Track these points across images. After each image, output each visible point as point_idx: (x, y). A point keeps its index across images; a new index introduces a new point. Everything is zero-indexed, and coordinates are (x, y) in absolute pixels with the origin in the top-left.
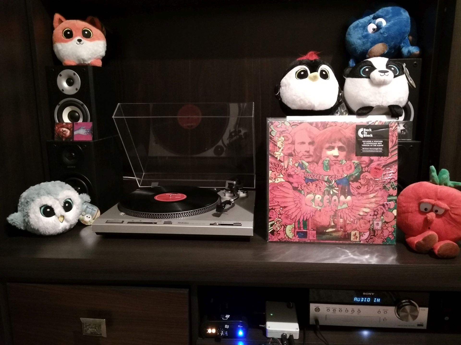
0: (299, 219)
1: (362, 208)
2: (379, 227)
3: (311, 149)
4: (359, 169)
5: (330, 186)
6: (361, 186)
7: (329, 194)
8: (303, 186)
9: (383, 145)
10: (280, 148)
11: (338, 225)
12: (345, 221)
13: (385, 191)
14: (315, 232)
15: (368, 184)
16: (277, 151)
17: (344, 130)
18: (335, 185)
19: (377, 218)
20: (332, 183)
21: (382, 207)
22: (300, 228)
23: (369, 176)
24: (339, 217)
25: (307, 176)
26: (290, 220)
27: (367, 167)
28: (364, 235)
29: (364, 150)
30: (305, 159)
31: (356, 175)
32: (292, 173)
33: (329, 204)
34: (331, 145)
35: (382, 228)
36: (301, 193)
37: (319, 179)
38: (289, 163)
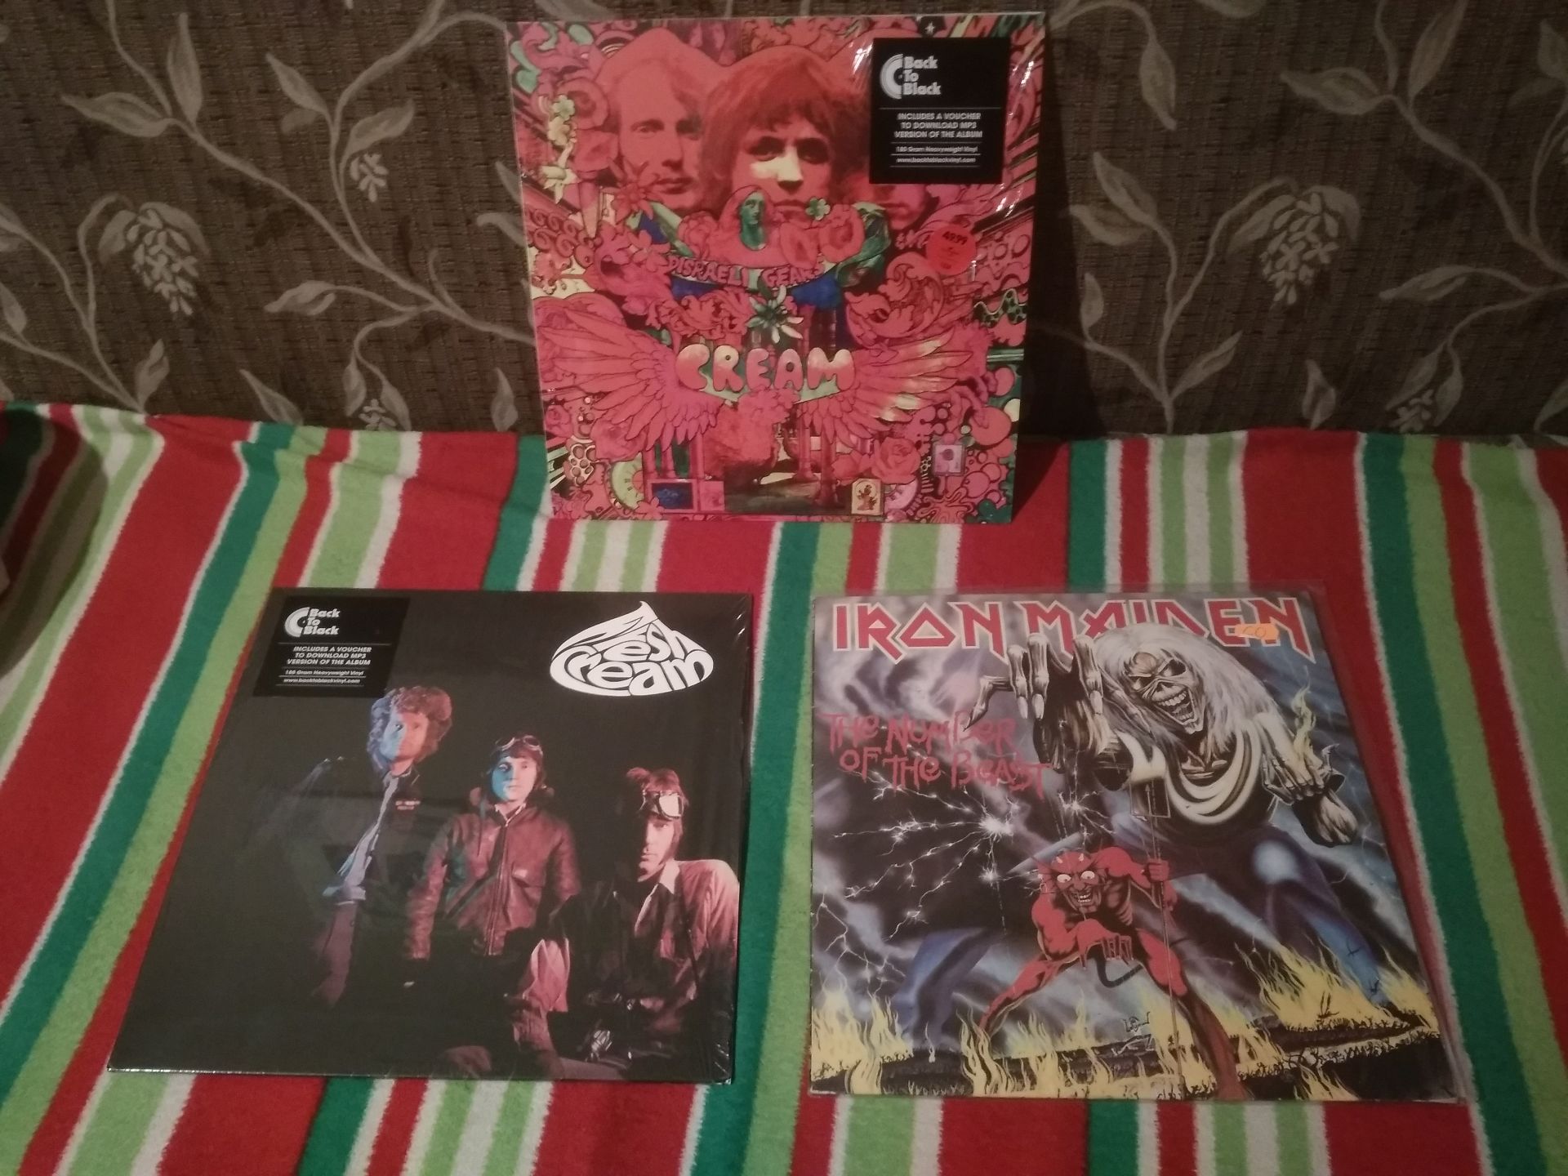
0: (659, 441)
1: (891, 393)
2: (953, 466)
3: (691, 151)
4: (883, 239)
5: (768, 309)
6: (888, 310)
7: (766, 342)
8: (664, 311)
9: (979, 134)
10: (560, 149)
11: (805, 461)
12: (828, 445)
13: (980, 328)
14: (719, 486)
15: (914, 300)
16: (550, 164)
17: (821, 62)
18: (790, 306)
19: (946, 431)
20: (775, 298)
21: (965, 389)
22: (663, 472)
23: (920, 268)
24: (808, 431)
25: (679, 270)
26: (624, 443)
27: (911, 232)
28: (896, 494)
29: (906, 156)
30: (665, 197)
31: (871, 262)
32: (620, 259)
33: (766, 382)
34: (768, 133)
35: (964, 468)
36: (660, 341)
37: (724, 281)
38: (601, 213)
